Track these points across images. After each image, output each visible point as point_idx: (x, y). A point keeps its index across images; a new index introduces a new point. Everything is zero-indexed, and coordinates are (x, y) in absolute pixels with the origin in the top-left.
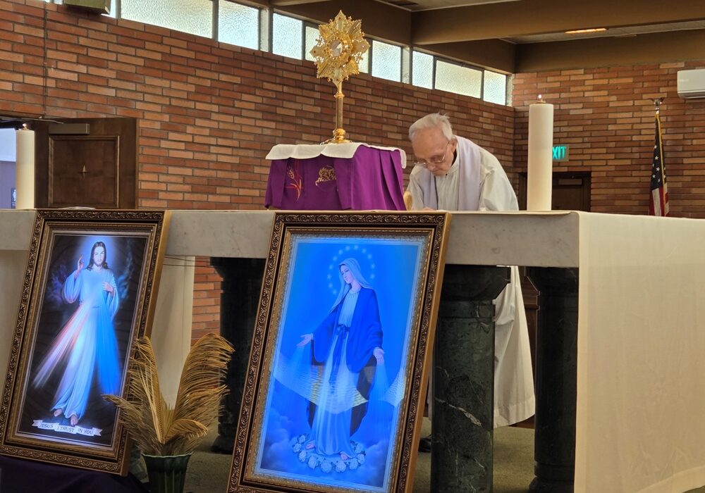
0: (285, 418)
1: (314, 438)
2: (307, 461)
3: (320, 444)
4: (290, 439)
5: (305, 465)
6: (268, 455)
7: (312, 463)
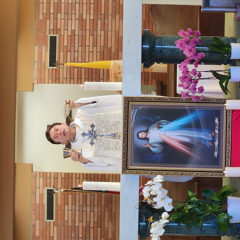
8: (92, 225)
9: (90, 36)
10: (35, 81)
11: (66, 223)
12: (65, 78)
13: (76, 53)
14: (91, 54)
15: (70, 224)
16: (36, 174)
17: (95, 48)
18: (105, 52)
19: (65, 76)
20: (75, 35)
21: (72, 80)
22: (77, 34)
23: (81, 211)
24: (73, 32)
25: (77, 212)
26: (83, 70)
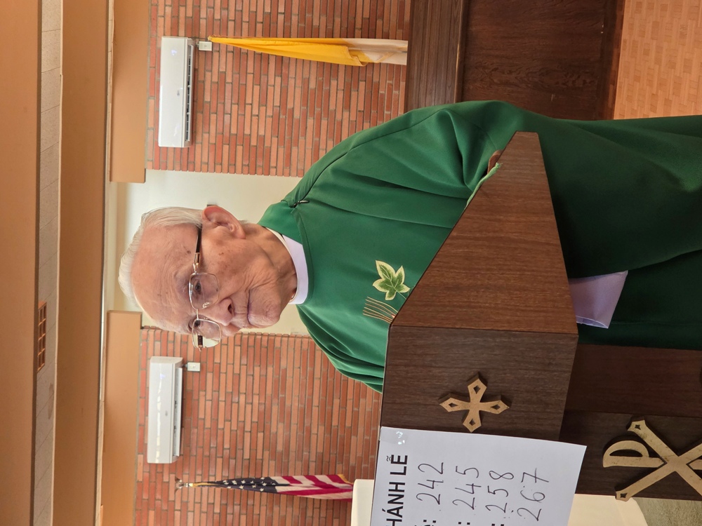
8: (248, 428)
9: (255, 86)
10: (149, 164)
11: (201, 422)
12: (205, 163)
13: (227, 117)
14: (255, 119)
15: (208, 425)
16: (148, 334)
17: (263, 109)
18: (282, 117)
19: (205, 159)
20: (225, 83)
21: (218, 167)
22: (229, 80)
23: (228, 403)
24: (222, 76)
25: (222, 404)
26: (240, 148)
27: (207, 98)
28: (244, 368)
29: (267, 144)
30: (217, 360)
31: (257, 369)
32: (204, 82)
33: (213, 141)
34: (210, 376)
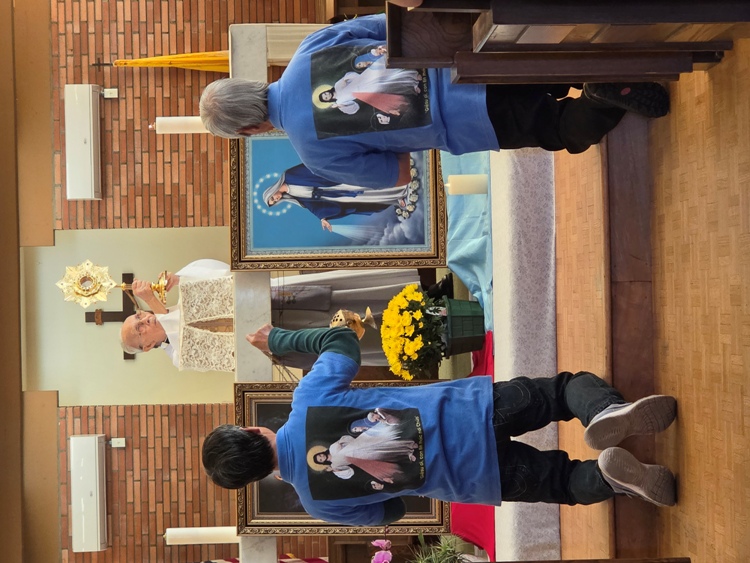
0: (386, 230)
1: (396, 201)
2: (413, 203)
3: (400, 195)
4: (400, 222)
5: (417, 204)
6: (414, 240)
7: (414, 198)
8: (182, 510)
10: (58, 225)
11: (130, 507)
12: (117, 218)
13: (138, 166)
14: (167, 166)
15: (138, 509)
16: (66, 411)
17: (175, 155)
18: (196, 162)
19: (117, 214)
20: (134, 131)
21: (132, 221)
22: (137, 127)
23: (159, 482)
24: (131, 123)
25: (152, 484)
26: (153, 199)
27: (116, 148)
28: (173, 440)
29: (182, 192)
30: (143, 434)
31: (188, 440)
32: (111, 131)
33: (124, 193)
34: (136, 452)
